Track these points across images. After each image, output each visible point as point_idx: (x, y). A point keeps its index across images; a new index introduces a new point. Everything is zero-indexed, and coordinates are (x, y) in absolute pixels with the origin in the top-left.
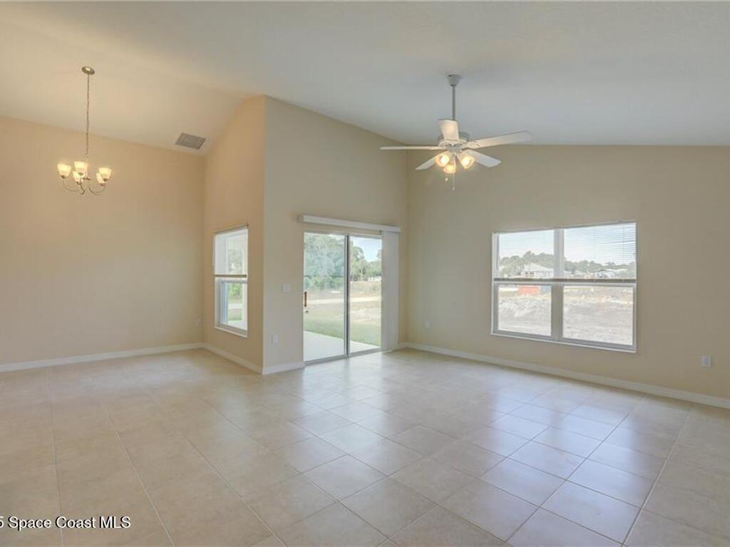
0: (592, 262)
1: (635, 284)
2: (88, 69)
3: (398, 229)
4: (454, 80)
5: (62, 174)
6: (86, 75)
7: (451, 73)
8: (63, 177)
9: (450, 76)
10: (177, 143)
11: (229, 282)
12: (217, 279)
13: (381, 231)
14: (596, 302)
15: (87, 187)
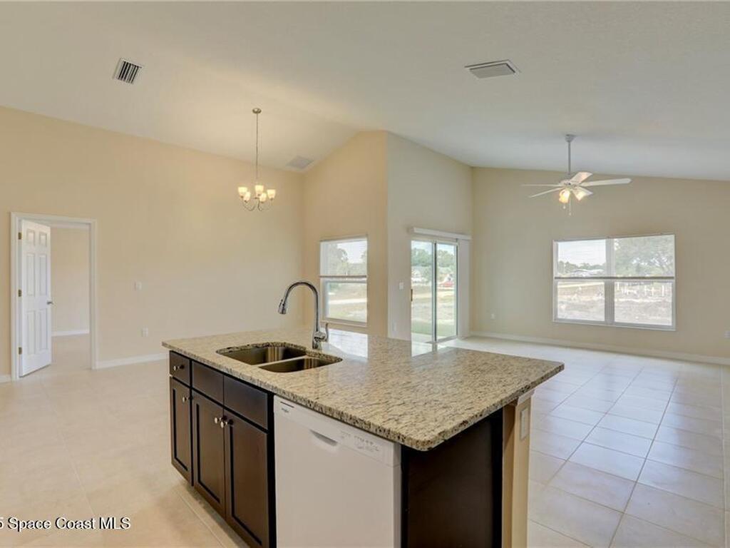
0: (568, 263)
1: (674, 281)
2: (256, 110)
3: (469, 238)
4: (570, 138)
5: (241, 195)
6: (255, 115)
7: (569, 133)
8: (241, 197)
9: (568, 135)
12: (322, 279)
13: (457, 239)
14: (589, 300)
15: (256, 205)
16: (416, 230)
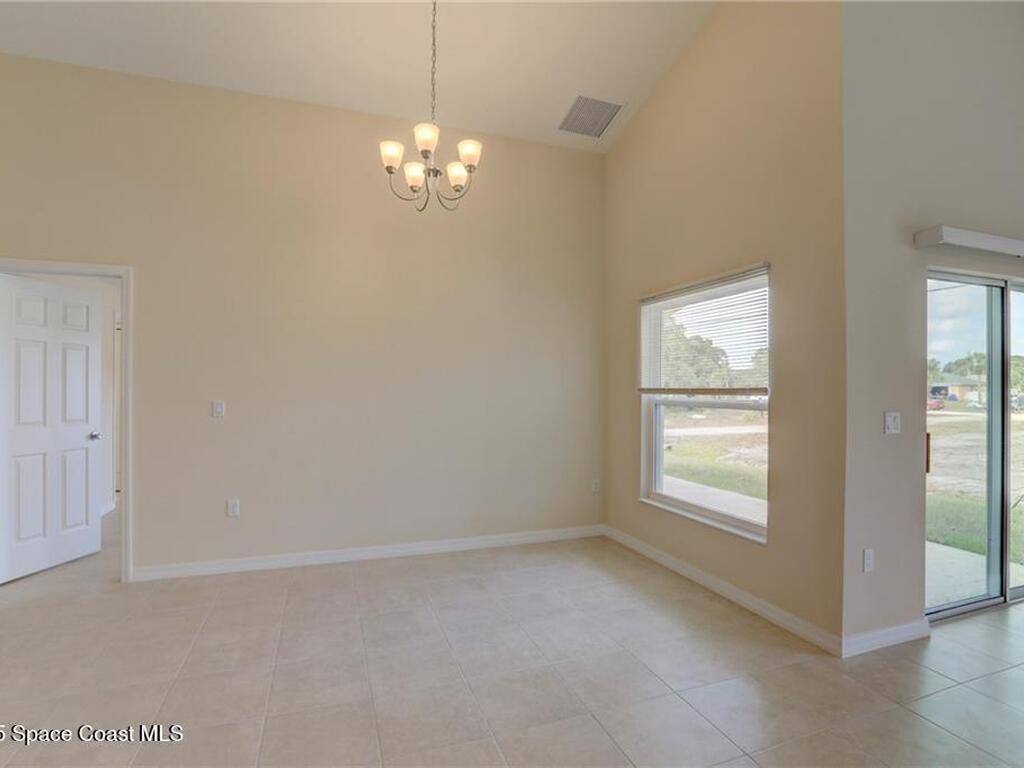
8: (389, 170)
10: (561, 128)
11: (668, 404)
12: (645, 397)
16: (951, 236)
